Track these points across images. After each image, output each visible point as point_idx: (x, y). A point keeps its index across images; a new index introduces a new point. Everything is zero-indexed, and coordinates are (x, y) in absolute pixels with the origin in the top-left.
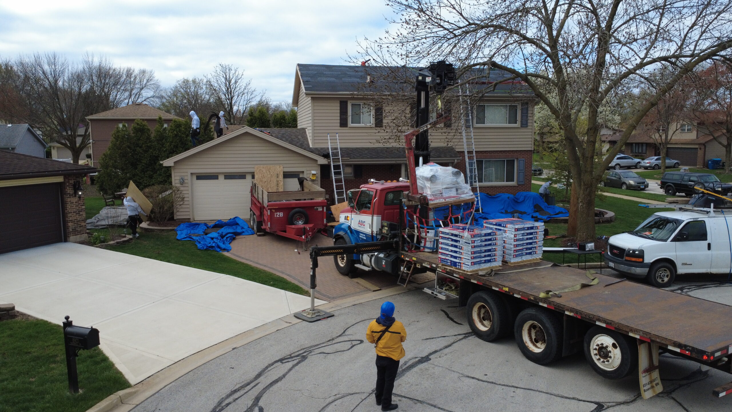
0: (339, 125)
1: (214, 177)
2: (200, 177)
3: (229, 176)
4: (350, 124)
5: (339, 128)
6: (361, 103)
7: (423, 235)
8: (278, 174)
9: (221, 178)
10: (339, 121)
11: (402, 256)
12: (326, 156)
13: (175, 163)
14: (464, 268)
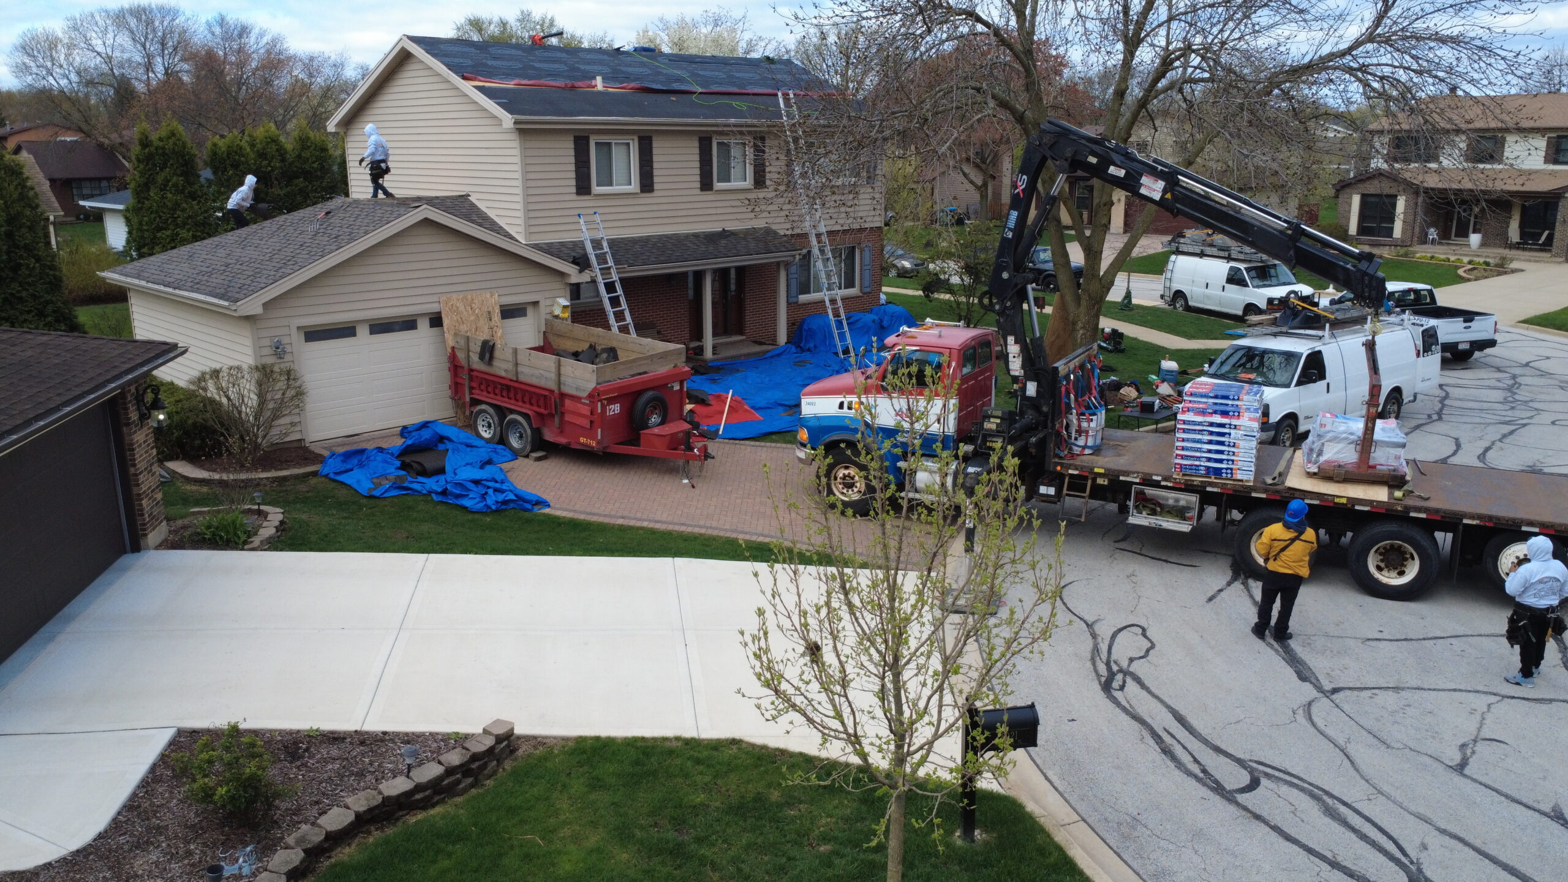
0: (574, 190)
1: (346, 331)
2: (314, 335)
3: (381, 327)
4: (596, 189)
5: (574, 197)
6: (612, 140)
7: (1084, 425)
8: (489, 312)
9: (363, 332)
10: (574, 182)
11: (1059, 468)
12: (582, 263)
13: (266, 305)
14: (1239, 477)
